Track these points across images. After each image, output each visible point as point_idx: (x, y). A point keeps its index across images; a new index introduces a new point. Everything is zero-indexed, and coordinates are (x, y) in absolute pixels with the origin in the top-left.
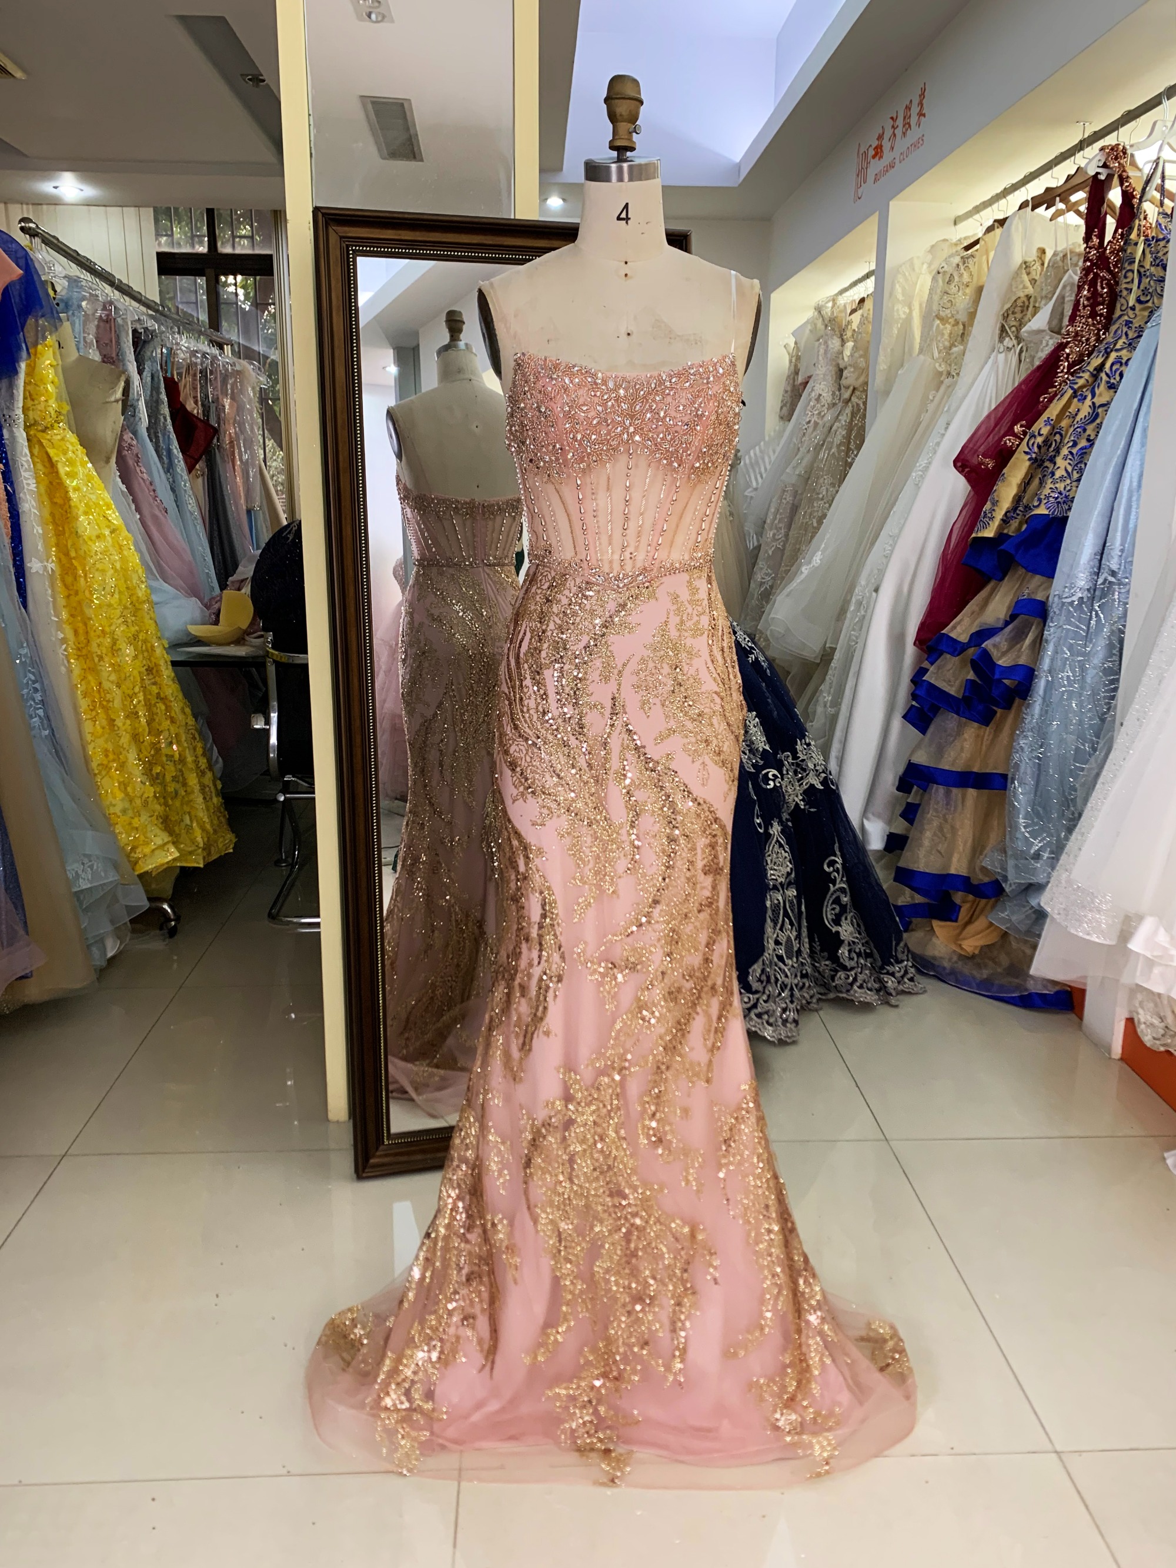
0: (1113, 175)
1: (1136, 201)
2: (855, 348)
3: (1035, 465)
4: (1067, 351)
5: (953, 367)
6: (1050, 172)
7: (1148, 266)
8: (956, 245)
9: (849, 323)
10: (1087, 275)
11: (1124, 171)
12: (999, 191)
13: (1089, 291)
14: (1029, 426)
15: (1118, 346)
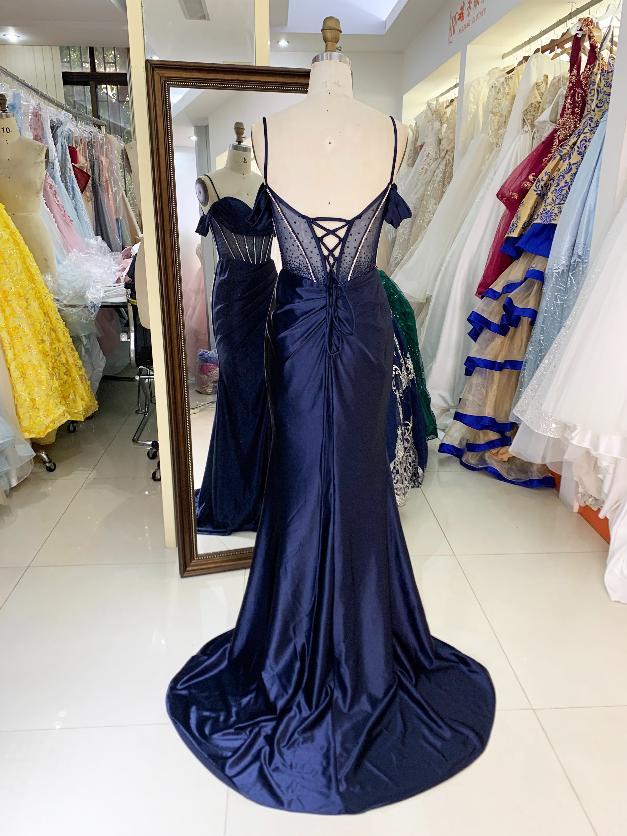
0: (586, 35)
1: (597, 50)
2: (448, 128)
3: (540, 197)
4: (558, 133)
5: (500, 140)
6: (553, 30)
7: (602, 86)
8: (503, 70)
9: (445, 113)
10: (570, 91)
11: (591, 33)
12: (526, 40)
13: (571, 100)
14: (537, 176)
15: (585, 131)
